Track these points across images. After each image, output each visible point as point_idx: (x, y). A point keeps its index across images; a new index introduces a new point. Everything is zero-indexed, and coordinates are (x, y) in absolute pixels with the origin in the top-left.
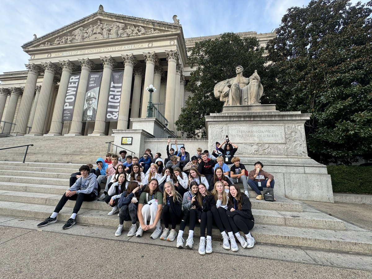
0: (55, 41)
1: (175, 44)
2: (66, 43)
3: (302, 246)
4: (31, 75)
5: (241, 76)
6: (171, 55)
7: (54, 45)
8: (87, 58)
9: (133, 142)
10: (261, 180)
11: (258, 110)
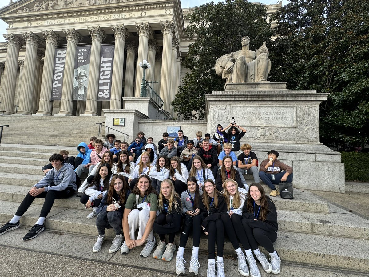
0: (35, 6)
1: (171, 13)
2: (47, 9)
3: (342, 267)
4: (11, 48)
5: (247, 49)
6: (166, 26)
7: (33, 12)
8: (72, 28)
9: (126, 123)
10: (276, 173)
11: (267, 88)
